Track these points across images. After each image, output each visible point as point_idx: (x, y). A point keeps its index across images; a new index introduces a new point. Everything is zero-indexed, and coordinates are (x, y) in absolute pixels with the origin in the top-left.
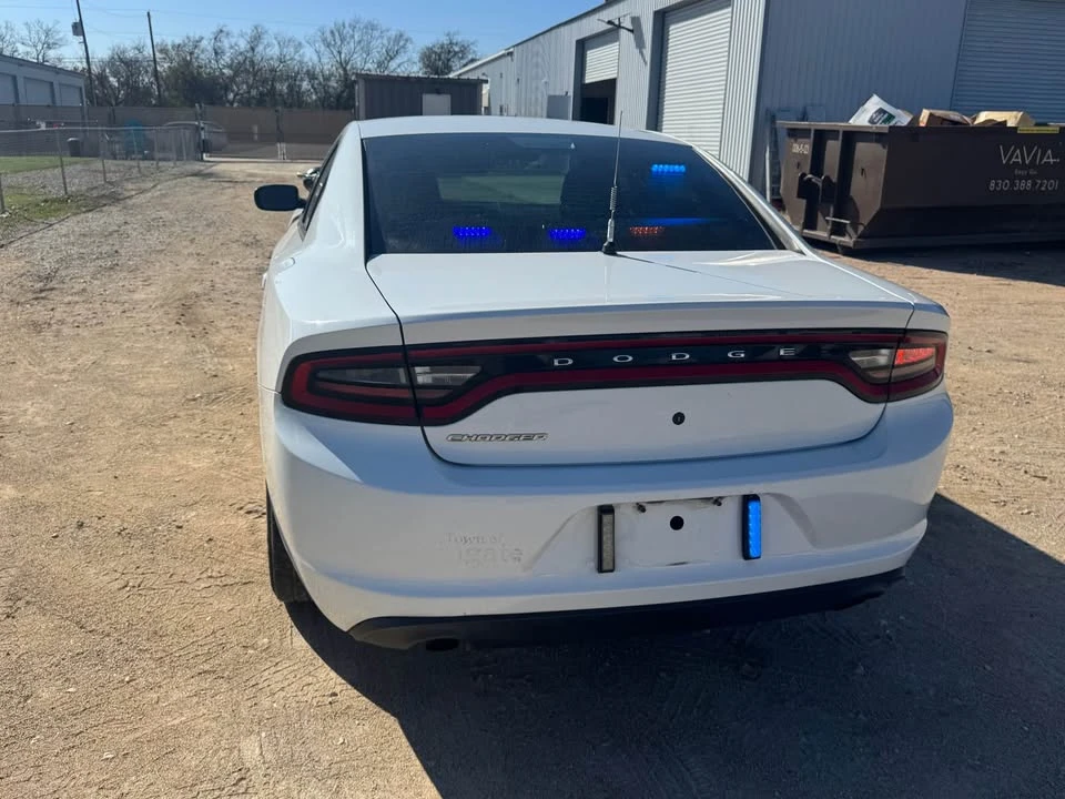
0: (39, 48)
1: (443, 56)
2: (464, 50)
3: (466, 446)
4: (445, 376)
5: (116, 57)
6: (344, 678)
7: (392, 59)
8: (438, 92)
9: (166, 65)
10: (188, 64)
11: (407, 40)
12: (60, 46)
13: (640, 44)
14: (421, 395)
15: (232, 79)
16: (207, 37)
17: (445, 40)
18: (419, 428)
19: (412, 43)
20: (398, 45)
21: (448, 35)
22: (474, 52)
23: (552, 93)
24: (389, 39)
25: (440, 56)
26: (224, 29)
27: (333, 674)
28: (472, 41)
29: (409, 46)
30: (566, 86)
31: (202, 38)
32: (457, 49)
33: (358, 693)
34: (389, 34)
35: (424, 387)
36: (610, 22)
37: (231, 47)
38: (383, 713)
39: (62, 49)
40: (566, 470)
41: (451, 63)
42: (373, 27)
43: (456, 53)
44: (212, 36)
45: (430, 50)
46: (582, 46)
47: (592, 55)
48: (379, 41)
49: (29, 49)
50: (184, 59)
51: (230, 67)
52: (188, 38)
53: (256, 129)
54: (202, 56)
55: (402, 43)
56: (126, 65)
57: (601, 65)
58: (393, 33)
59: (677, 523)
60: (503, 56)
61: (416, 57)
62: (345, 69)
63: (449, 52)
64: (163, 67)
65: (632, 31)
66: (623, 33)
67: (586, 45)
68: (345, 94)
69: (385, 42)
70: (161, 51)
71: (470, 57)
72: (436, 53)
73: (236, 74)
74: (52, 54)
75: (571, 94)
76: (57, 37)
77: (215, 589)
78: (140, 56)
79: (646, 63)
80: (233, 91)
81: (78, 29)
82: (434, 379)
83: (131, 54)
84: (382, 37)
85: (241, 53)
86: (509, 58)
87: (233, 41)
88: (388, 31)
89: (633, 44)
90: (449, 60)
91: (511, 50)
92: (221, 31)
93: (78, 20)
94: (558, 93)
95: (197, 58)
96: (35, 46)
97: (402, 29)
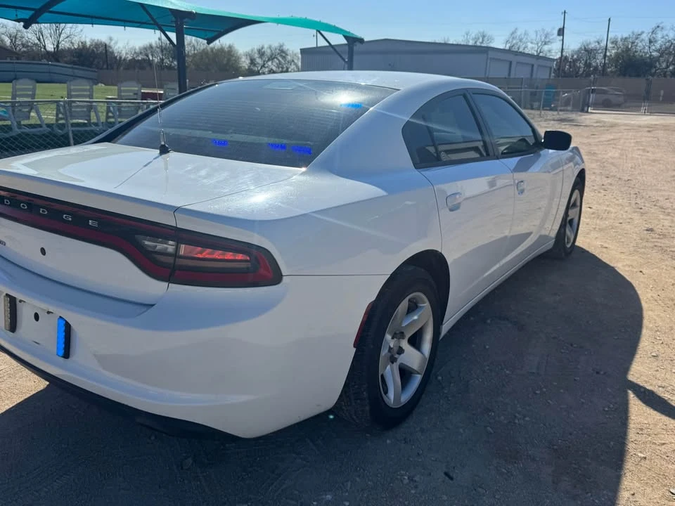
0: (539, 45)
5: (583, 48)
9: (613, 51)
10: (628, 50)
12: (551, 43)
15: (657, 59)
16: (646, 31)
26: (661, 25)
31: (643, 32)
37: (663, 38)
39: (553, 44)
44: (651, 31)
49: (534, 46)
50: (627, 47)
51: (658, 51)
52: (633, 33)
53: (662, 92)
54: (640, 44)
56: (588, 52)
64: (612, 52)
70: (612, 43)
73: (661, 56)
74: (546, 48)
76: (551, 38)
78: (598, 46)
80: (655, 67)
81: (561, 32)
83: (592, 46)
85: (669, 41)
87: (665, 33)
92: (658, 27)
93: (562, 27)
95: (636, 46)
96: (538, 44)
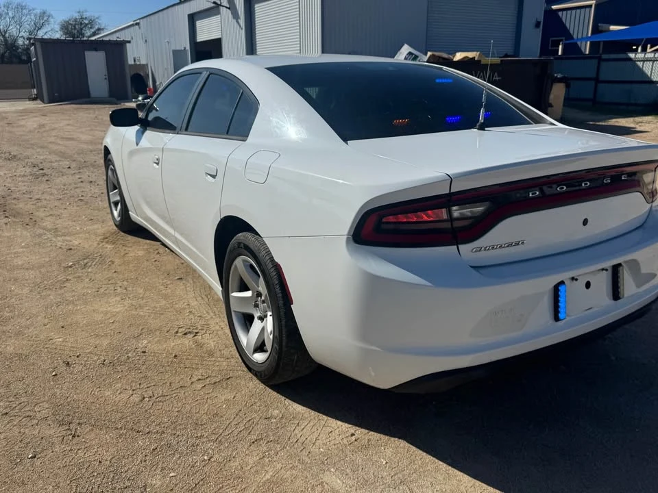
1: (77, 27)
2: (91, 23)
3: (483, 253)
4: (468, 211)
6: (349, 423)
7: (39, 29)
8: (96, 50)
11: (49, 16)
13: (236, 16)
14: (456, 224)
17: (77, 16)
18: (456, 246)
19: (52, 18)
20: (43, 18)
21: (79, 12)
22: (99, 24)
23: (174, 49)
24: (35, 15)
25: (75, 27)
27: (339, 423)
28: (96, 16)
29: (52, 20)
30: (185, 44)
32: (87, 22)
33: (367, 431)
34: (35, 12)
35: (458, 219)
36: (214, 3)
38: (393, 439)
40: (537, 261)
41: (83, 31)
42: (23, 8)
43: (87, 24)
45: (67, 23)
46: (193, 18)
47: (199, 24)
48: (28, 17)
55: (45, 19)
57: (207, 30)
58: (38, 11)
59: (588, 285)
60: (132, 25)
61: (57, 27)
62: (4, 36)
63: (81, 24)
65: (229, 8)
66: (222, 9)
67: (195, 18)
68: (7, 55)
69: (33, 17)
71: (97, 27)
72: (71, 24)
75: (188, 48)
77: (211, 387)
79: (242, 29)
82: (460, 213)
84: (30, 14)
86: (137, 26)
88: (34, 10)
89: (231, 16)
90: (82, 29)
91: (138, 21)
94: (178, 48)
97: (45, 9)
